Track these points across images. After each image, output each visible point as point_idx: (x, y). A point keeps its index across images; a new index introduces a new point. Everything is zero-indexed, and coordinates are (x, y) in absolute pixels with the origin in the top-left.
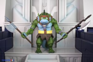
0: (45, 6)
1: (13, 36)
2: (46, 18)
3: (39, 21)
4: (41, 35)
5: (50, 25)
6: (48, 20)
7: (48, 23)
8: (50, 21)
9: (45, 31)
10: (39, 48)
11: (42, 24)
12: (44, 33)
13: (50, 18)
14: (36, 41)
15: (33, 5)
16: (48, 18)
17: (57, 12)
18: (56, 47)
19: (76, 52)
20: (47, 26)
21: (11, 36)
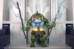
0: (38, 6)
1: (10, 34)
2: (39, 18)
3: (33, 21)
4: (35, 32)
5: (42, 24)
6: (41, 20)
7: (41, 22)
8: (42, 20)
9: (39, 28)
10: (33, 44)
11: (36, 23)
12: (37, 31)
13: (42, 18)
14: (30, 38)
15: (27, 6)
16: (41, 18)
17: (49, 12)
18: (48, 43)
19: (66, 47)
20: (40, 24)
21: (9, 33)
